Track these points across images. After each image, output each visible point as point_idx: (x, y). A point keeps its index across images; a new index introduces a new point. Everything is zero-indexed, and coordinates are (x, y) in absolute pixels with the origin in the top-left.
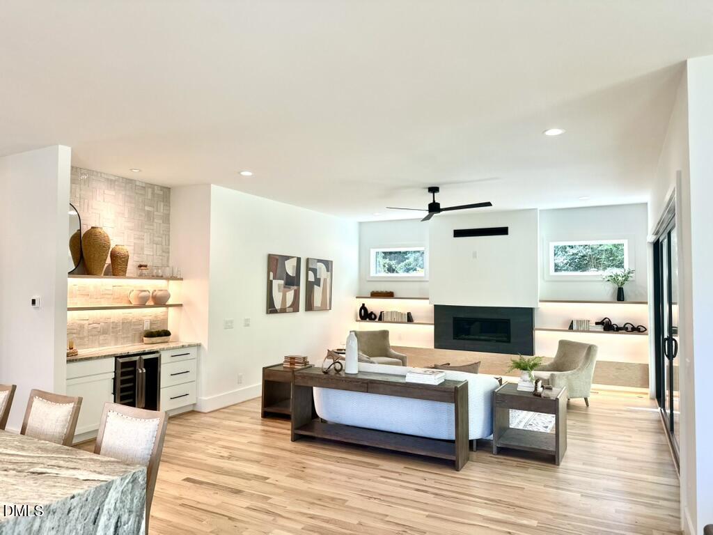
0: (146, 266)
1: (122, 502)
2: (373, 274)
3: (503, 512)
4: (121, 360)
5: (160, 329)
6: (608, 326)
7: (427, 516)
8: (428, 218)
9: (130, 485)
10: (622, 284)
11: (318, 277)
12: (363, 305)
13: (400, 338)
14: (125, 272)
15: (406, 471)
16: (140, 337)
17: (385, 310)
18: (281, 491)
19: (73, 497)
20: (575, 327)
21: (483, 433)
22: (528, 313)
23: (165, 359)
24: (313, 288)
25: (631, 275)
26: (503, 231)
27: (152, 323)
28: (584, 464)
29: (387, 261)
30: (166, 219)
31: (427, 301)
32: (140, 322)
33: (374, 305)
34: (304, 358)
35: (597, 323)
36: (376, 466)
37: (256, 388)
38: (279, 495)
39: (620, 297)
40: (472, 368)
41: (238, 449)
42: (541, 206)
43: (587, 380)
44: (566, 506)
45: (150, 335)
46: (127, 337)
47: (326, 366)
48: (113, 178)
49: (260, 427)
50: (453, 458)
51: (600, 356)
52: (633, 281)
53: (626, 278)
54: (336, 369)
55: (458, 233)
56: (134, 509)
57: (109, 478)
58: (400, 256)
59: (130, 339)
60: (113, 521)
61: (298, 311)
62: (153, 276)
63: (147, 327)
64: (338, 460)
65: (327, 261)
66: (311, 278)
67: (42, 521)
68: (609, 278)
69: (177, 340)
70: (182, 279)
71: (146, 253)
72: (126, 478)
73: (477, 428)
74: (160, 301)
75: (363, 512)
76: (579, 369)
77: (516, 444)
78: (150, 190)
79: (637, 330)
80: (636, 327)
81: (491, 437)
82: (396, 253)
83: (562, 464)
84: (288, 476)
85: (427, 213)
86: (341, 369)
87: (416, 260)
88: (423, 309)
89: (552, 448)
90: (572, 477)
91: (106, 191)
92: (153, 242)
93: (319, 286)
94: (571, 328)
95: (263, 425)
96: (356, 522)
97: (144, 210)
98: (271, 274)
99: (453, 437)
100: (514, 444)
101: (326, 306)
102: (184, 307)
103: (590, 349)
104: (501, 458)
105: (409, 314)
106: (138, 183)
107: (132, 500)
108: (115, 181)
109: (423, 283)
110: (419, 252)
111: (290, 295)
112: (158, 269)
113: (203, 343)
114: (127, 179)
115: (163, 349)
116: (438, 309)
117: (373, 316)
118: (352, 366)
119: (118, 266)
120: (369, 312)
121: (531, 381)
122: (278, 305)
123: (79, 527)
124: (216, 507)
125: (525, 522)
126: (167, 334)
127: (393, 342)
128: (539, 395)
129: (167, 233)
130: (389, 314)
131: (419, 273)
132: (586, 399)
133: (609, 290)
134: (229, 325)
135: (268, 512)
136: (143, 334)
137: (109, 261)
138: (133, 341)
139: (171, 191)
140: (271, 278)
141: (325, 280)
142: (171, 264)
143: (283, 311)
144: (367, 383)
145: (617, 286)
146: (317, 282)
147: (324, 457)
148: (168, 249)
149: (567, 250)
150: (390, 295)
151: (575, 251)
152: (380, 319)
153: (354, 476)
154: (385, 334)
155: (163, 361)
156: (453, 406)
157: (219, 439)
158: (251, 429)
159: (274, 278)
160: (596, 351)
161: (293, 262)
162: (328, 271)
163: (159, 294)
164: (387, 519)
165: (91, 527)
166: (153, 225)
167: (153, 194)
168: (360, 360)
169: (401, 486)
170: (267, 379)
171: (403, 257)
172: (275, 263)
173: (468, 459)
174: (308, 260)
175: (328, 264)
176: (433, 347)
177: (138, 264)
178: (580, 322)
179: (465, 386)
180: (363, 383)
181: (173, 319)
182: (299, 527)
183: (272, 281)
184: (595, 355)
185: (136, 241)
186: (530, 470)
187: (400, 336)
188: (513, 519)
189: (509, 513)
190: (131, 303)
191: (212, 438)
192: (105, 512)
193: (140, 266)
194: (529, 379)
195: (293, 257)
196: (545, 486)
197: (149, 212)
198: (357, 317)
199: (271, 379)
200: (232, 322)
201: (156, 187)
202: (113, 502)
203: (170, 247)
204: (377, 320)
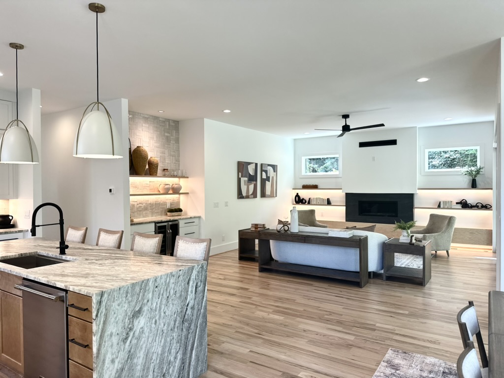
0: (167, 170)
1: (198, 276)
2: (303, 173)
3: (388, 307)
4: (158, 225)
5: (177, 208)
6: (465, 205)
7: (343, 308)
8: (341, 135)
9: (201, 269)
10: (475, 176)
11: (268, 176)
12: (297, 194)
13: (322, 216)
14: (157, 173)
15: (329, 287)
16: (165, 212)
17: (312, 197)
18: (258, 295)
19: (180, 270)
20: (442, 206)
21: (377, 268)
22: (410, 197)
23: (181, 224)
24: (265, 183)
25: (481, 170)
26: (394, 142)
27: (171, 204)
28: (441, 286)
29: (312, 165)
30: (177, 141)
31: (341, 190)
32: (165, 204)
33: (305, 194)
34: (264, 225)
35: (457, 203)
36: (311, 285)
37: (234, 243)
38: (257, 296)
39: (474, 185)
40: (371, 229)
41: (229, 275)
42: (419, 125)
43: (448, 239)
44: (426, 305)
45: (171, 211)
46: (158, 212)
47: (279, 229)
48: (147, 116)
49: (238, 265)
50: (358, 280)
51: (457, 225)
52: (483, 174)
53: (478, 172)
54: (285, 230)
55: (362, 145)
56: (202, 281)
57: (193, 265)
58: (320, 161)
59: (160, 213)
60: (195, 284)
61: (256, 197)
62: (171, 176)
63: (168, 206)
64: (288, 281)
65: (274, 165)
66: (264, 176)
67: (170, 279)
68: (466, 173)
69: (186, 214)
70: (188, 178)
71: (167, 162)
72: (199, 265)
73: (373, 264)
74: (176, 191)
75: (305, 305)
76: (443, 232)
77: (398, 274)
78: (167, 123)
79: (485, 207)
80: (484, 205)
81: (382, 271)
82: (317, 159)
83: (427, 286)
84: (260, 288)
85: (341, 132)
86: (288, 230)
87: (332, 164)
88: (338, 196)
89: (421, 276)
90: (433, 292)
91: (143, 125)
92: (170, 155)
93: (269, 181)
94: (439, 206)
95: (240, 264)
96: (302, 309)
97: (165, 135)
98: (240, 174)
99: (358, 270)
100: (397, 274)
101: (273, 195)
102: (190, 195)
103: (451, 220)
104: (388, 282)
105: (328, 200)
106: (160, 119)
107: (202, 276)
108: (148, 118)
109: (337, 179)
110: (334, 158)
111: (252, 187)
112: (174, 172)
113: (202, 216)
114: (155, 117)
115: (180, 219)
116: (348, 195)
117: (304, 201)
118: (295, 228)
119: (151, 170)
120: (301, 198)
121: (408, 236)
122: (244, 194)
123: (183, 284)
124: (223, 301)
125: (401, 312)
126: (180, 210)
127: (318, 217)
128: (413, 244)
129: (178, 150)
130: (315, 200)
131: (335, 172)
132: (447, 252)
133: (467, 180)
134: (216, 205)
135: (252, 304)
136: (167, 211)
137: (147, 167)
138: (161, 215)
139: (179, 123)
140: (240, 176)
141: (273, 177)
142: (181, 168)
143: (247, 197)
144: (305, 237)
145: (471, 178)
146: (268, 179)
147: (280, 280)
148: (179, 159)
149: (442, 155)
150: (315, 187)
151: (447, 155)
152: (309, 203)
153: (298, 289)
154: (312, 212)
155: (181, 225)
156: (358, 250)
157: (216, 270)
158: (234, 266)
159: (242, 177)
160: (454, 220)
161: (253, 166)
162: (274, 172)
163: (175, 186)
164: (320, 309)
165: (187, 286)
166: (170, 145)
167: (169, 125)
168: (299, 225)
169: (327, 294)
170: (241, 237)
171: (322, 162)
172: (242, 167)
173: (368, 282)
174: (262, 165)
175: (274, 167)
176: (345, 221)
177: (163, 168)
178: (445, 203)
179: (366, 238)
180: (302, 237)
181: (183, 202)
182: (271, 311)
183: (240, 178)
184: (454, 223)
185: (161, 155)
186: (406, 288)
187: (322, 213)
188: (394, 310)
189: (392, 308)
190: (159, 191)
191: (213, 270)
192: (192, 280)
193: (164, 170)
194: (406, 235)
195: (253, 163)
196: (415, 296)
197: (167, 136)
198: (293, 202)
199: (244, 237)
200: (218, 203)
201: (171, 121)
202: (194, 275)
203: (180, 158)
204: (307, 203)
